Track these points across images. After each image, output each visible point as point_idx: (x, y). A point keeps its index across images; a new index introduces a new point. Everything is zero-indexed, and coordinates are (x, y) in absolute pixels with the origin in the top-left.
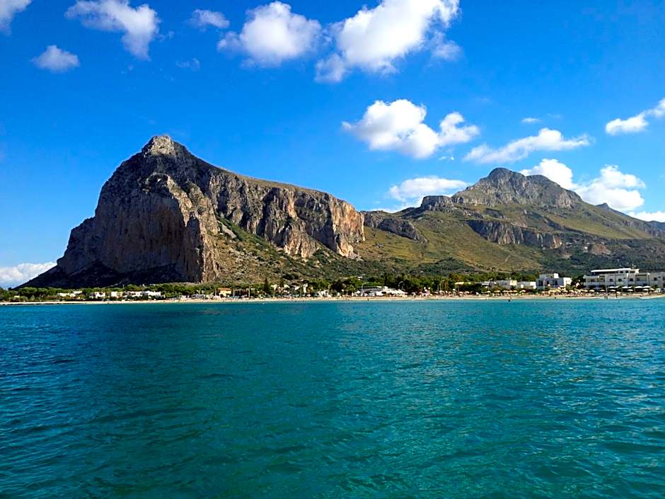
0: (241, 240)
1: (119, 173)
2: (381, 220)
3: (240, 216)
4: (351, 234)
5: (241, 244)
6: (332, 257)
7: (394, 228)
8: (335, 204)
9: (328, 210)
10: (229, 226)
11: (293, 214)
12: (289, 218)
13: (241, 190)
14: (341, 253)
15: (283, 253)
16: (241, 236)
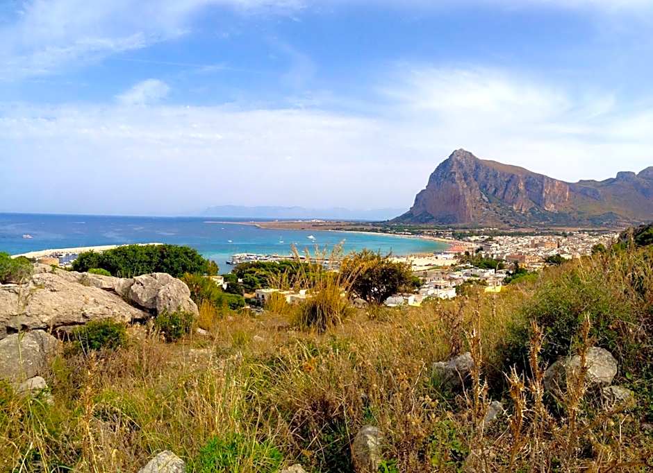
0: (490, 202)
1: (438, 169)
2: (581, 188)
3: (494, 189)
4: (557, 197)
5: (490, 205)
6: (538, 211)
7: (588, 193)
8: (548, 181)
9: (542, 186)
10: (487, 194)
11: (522, 188)
12: (518, 190)
13: (495, 176)
14: (546, 209)
15: (511, 209)
16: (491, 200)
